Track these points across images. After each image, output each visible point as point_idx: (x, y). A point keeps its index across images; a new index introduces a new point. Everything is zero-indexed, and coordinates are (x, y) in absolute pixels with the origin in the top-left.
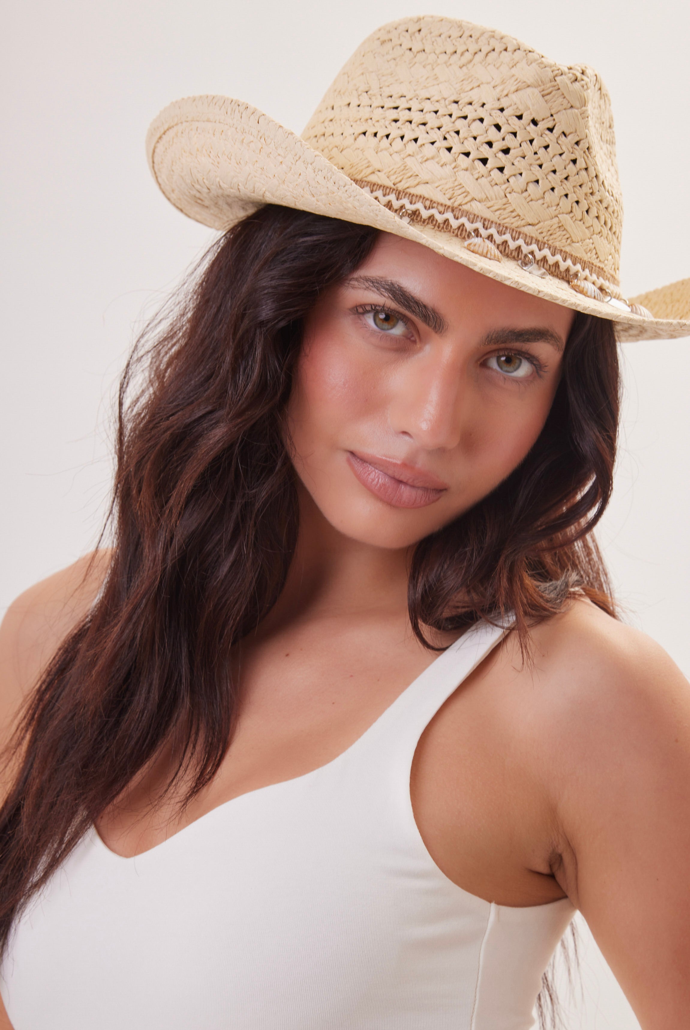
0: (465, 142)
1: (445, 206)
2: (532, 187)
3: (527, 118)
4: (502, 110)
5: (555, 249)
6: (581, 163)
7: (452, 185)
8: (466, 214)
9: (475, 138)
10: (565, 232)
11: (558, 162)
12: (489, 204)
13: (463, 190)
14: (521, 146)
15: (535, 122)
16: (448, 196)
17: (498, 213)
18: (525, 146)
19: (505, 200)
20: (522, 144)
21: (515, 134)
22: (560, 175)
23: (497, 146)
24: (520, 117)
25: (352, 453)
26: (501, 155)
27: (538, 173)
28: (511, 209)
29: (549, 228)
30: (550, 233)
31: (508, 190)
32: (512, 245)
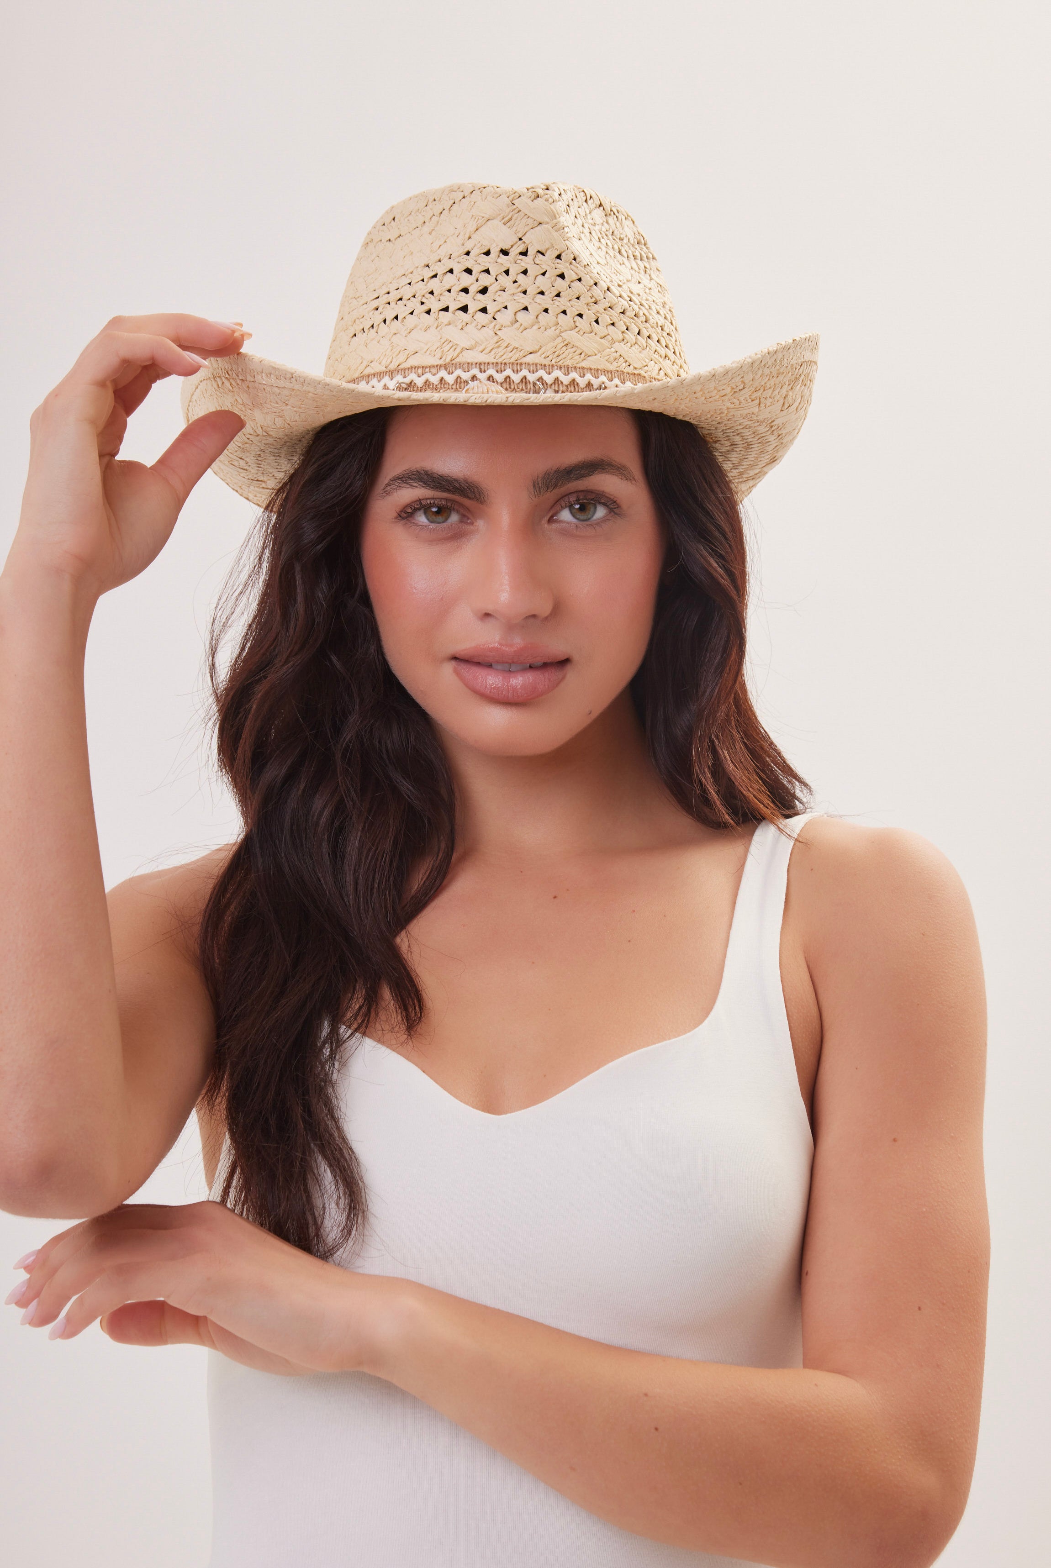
0: (441, 297)
1: (437, 366)
2: (522, 315)
3: (495, 252)
4: (468, 253)
5: (568, 368)
6: (570, 275)
7: (439, 344)
8: (460, 365)
9: (449, 291)
10: (574, 349)
11: (543, 283)
12: (481, 348)
13: (451, 344)
14: (497, 280)
15: (505, 252)
16: (438, 355)
17: (493, 352)
18: (503, 278)
19: (496, 338)
20: (497, 278)
21: (487, 271)
22: (550, 293)
23: (473, 289)
24: (488, 253)
25: (455, 658)
26: (480, 296)
27: (525, 300)
28: (506, 345)
29: (554, 350)
30: (556, 354)
31: (497, 327)
32: (516, 378)
